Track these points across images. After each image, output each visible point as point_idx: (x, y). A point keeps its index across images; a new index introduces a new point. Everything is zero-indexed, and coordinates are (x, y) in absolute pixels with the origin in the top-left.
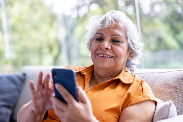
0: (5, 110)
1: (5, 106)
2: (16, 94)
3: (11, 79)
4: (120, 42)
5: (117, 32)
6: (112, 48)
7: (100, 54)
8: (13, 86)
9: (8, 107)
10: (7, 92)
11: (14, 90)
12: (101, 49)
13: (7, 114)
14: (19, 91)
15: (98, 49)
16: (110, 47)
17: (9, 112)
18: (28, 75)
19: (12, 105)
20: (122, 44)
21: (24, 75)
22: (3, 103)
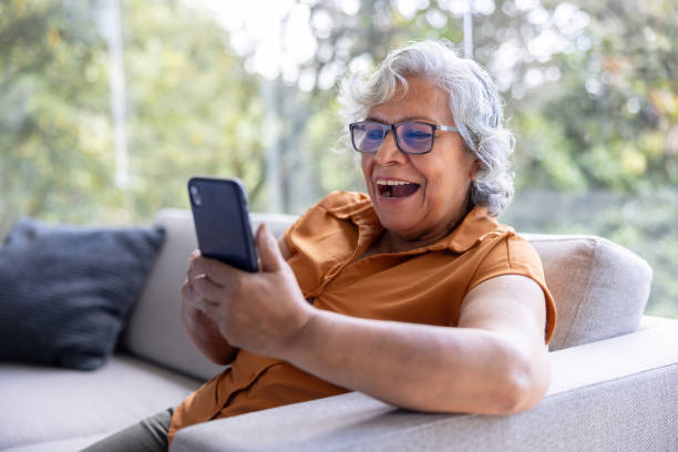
0: (103, 320)
1: (103, 309)
2: (136, 279)
6: (408, 158)
8: (128, 258)
9: (114, 312)
14: (145, 272)
17: (116, 325)
19: (124, 309)
21: (162, 231)
22: (99, 301)
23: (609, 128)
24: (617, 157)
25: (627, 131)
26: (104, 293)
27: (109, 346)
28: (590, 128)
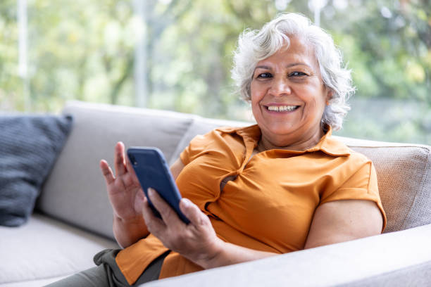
0: (24, 188)
1: (25, 180)
2: (50, 156)
3: (41, 125)
4: (305, 74)
5: (297, 57)
6: (293, 91)
7: (271, 105)
8: (44, 140)
9: (32, 182)
10: (31, 152)
11: (46, 148)
12: (272, 96)
13: (29, 197)
14: (57, 151)
15: (265, 95)
16: (288, 91)
17: (34, 192)
18: (76, 119)
19: (40, 180)
20: (310, 79)
21: (69, 118)
22: (22, 174)
23: (397, 44)
24: (403, 68)
25: (411, 48)
26: (25, 168)
27: (29, 209)
28: (384, 44)
